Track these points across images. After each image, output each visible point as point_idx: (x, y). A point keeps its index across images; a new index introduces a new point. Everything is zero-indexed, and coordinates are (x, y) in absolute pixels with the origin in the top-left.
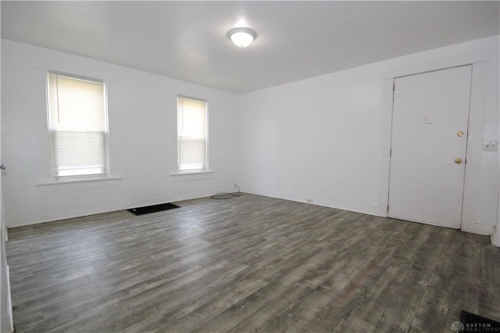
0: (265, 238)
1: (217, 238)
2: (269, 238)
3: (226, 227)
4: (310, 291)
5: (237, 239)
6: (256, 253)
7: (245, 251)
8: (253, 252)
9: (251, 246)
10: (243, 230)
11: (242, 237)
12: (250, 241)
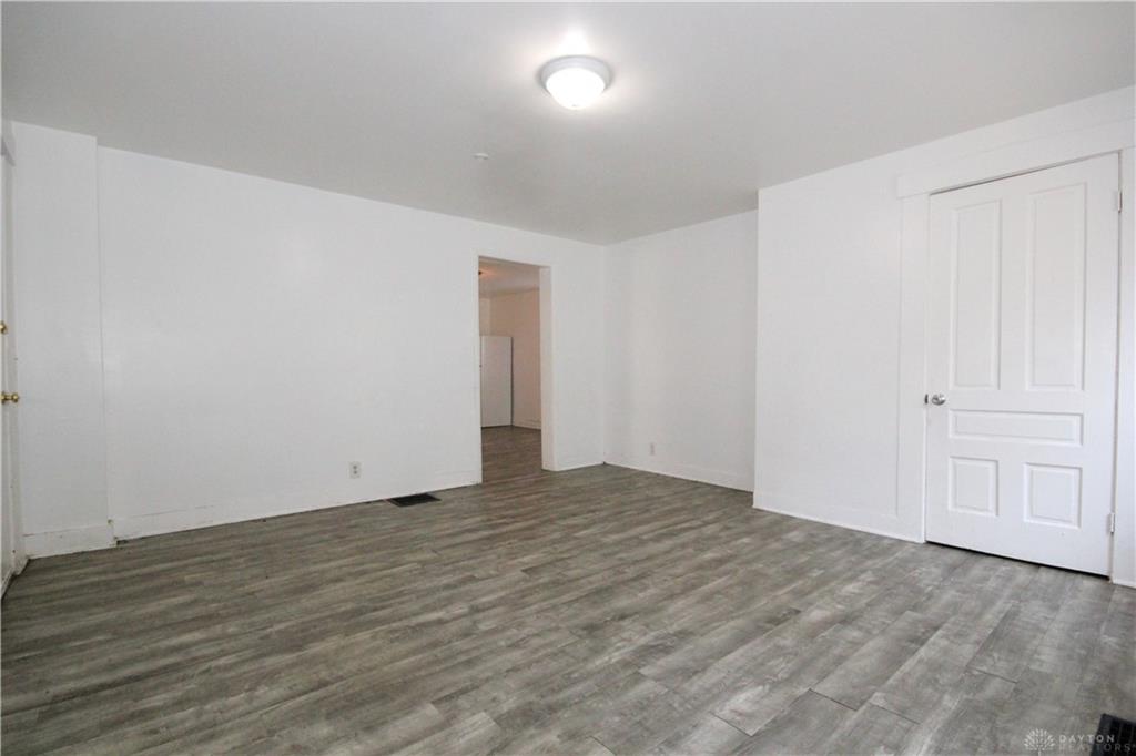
0: (524, 574)
1: (634, 580)
2: (517, 574)
3: (623, 617)
4: (513, 517)
5: (590, 575)
6: (555, 549)
7: (575, 552)
8: (560, 550)
9: (562, 559)
10: (569, 603)
11: (578, 579)
12: (559, 571)
